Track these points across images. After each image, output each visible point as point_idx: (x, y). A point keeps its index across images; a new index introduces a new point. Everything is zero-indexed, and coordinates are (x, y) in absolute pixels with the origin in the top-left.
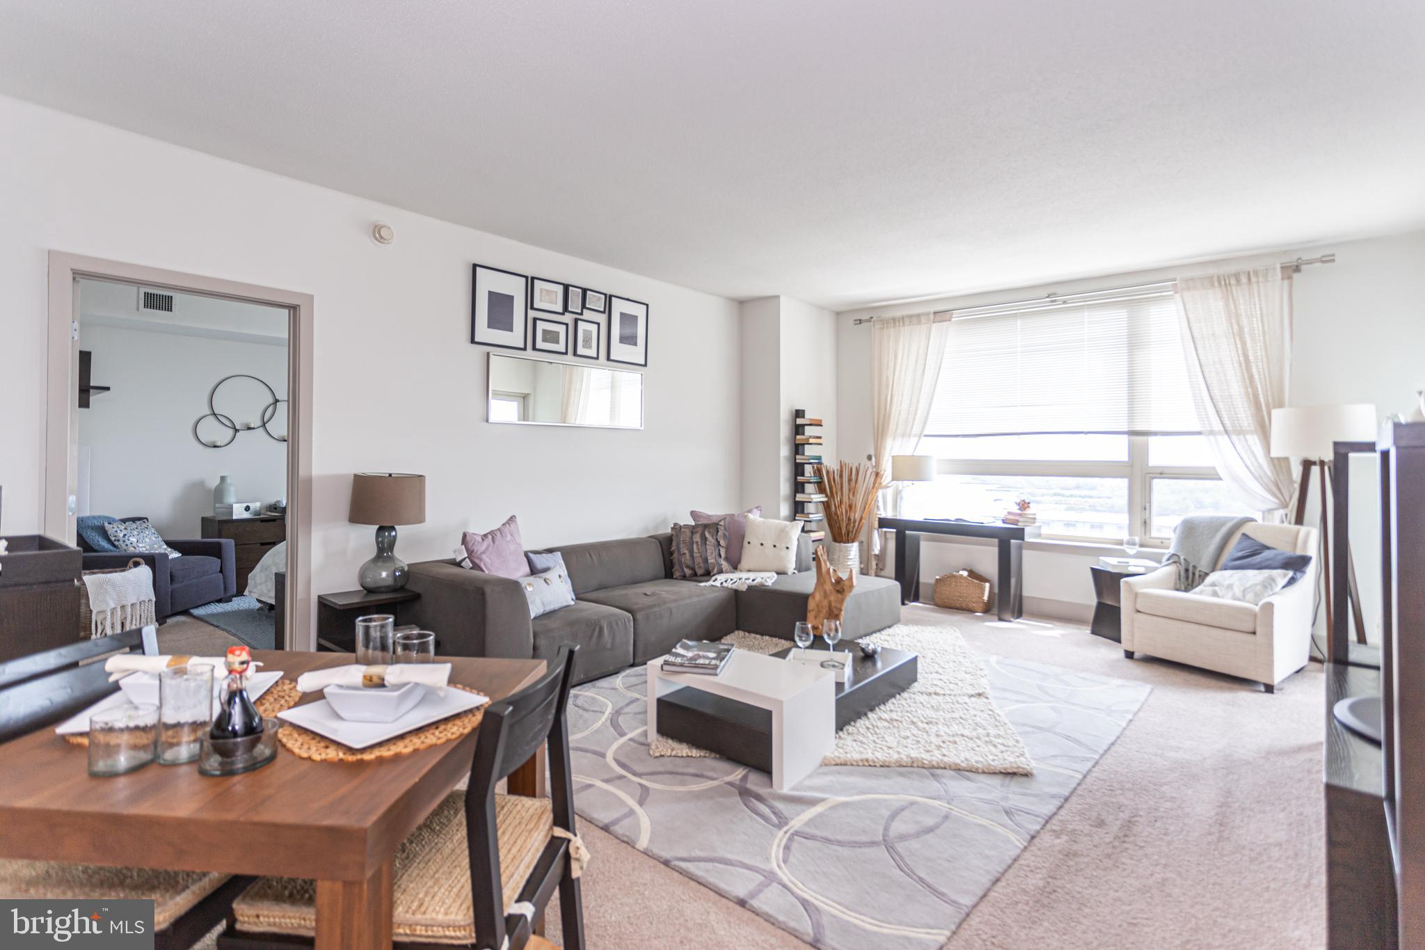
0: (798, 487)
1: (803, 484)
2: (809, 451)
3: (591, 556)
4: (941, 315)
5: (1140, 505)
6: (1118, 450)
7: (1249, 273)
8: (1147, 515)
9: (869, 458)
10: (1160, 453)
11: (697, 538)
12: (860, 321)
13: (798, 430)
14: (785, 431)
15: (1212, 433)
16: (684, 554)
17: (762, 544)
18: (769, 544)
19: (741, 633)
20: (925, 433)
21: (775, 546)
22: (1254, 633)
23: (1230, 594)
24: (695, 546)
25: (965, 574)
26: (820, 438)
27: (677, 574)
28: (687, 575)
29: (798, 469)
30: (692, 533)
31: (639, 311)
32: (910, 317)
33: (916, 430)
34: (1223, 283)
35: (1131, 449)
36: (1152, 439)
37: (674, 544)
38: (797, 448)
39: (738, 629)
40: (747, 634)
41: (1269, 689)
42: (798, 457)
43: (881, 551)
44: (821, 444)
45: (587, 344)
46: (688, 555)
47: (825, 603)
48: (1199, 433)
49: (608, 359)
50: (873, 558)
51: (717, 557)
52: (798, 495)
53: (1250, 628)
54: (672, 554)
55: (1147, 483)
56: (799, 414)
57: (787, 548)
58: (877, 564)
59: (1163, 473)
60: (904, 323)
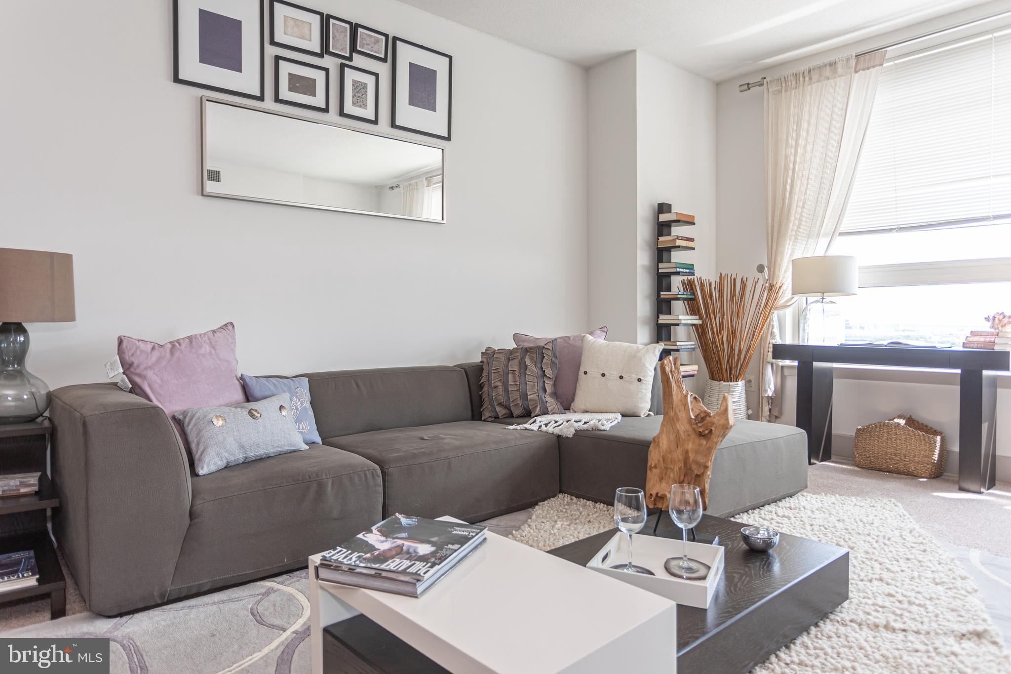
0: (662, 306)
1: (668, 302)
2: (677, 257)
3: (358, 386)
4: (867, 59)
9: (761, 269)
11: (514, 366)
12: (749, 86)
13: (663, 228)
14: (643, 231)
16: (496, 387)
17: (603, 375)
18: (613, 374)
19: (567, 498)
20: (842, 229)
21: (621, 377)
24: (510, 376)
25: (902, 422)
26: (692, 240)
27: (486, 414)
28: (500, 415)
29: (662, 281)
30: (509, 360)
31: (439, 65)
33: (828, 225)
37: (484, 375)
38: (661, 254)
39: (561, 492)
40: (575, 499)
42: (661, 265)
43: (775, 391)
44: (694, 249)
45: (360, 101)
46: (501, 390)
47: (678, 454)
49: (393, 125)
50: (765, 401)
51: (541, 393)
52: (661, 317)
54: (481, 387)
56: (663, 208)
57: (639, 380)
58: (770, 410)
60: (810, 79)
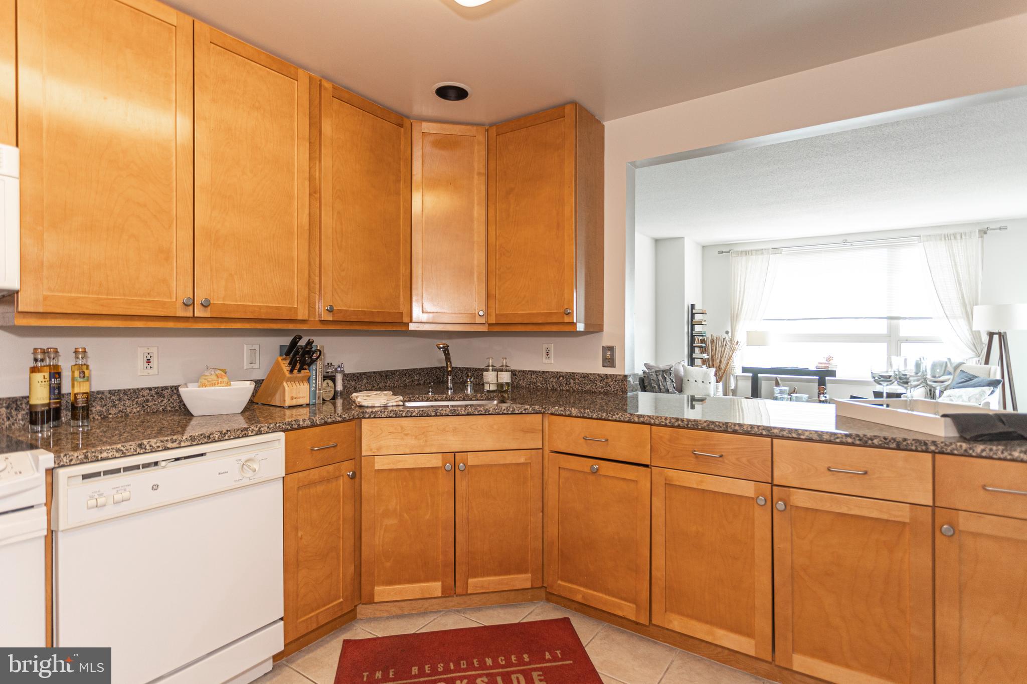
0: (692, 349)
1: (694, 348)
2: (698, 328)
4: (776, 250)
6: (881, 328)
7: (961, 234)
9: (727, 333)
10: (906, 329)
11: (660, 378)
12: (722, 252)
13: (693, 315)
14: (686, 317)
15: (938, 318)
16: (655, 387)
17: (696, 381)
18: (700, 381)
21: (703, 382)
24: (660, 382)
26: (703, 321)
29: (692, 338)
30: (657, 375)
32: (757, 250)
34: (947, 239)
35: (890, 327)
36: (901, 321)
37: (646, 381)
38: (693, 327)
42: (692, 332)
44: (703, 324)
46: (657, 388)
52: (693, 354)
55: (899, 345)
56: (693, 307)
57: (710, 383)
59: (907, 340)
60: (752, 254)
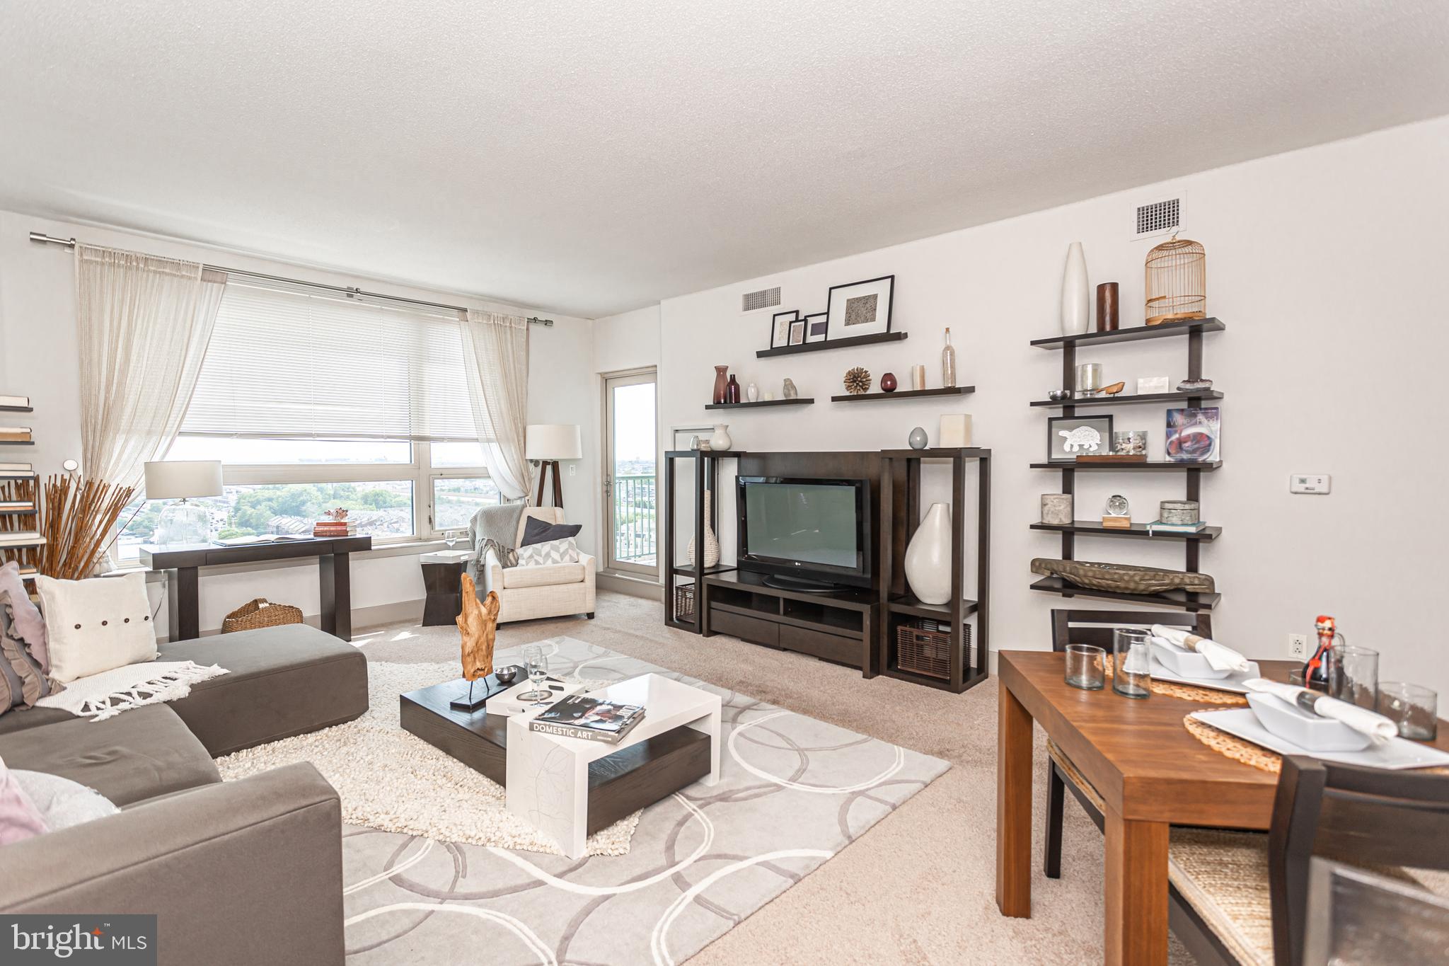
4: (212, 273)
5: (424, 502)
8: (432, 512)
10: (441, 455)
12: (47, 239)
15: (489, 441)
18: (115, 620)
20: (184, 429)
22: (582, 581)
23: (550, 560)
25: (266, 605)
34: (496, 322)
36: (433, 445)
41: (591, 616)
48: (477, 440)
51: (35, 670)
53: (580, 578)
55: (431, 483)
59: (444, 474)
